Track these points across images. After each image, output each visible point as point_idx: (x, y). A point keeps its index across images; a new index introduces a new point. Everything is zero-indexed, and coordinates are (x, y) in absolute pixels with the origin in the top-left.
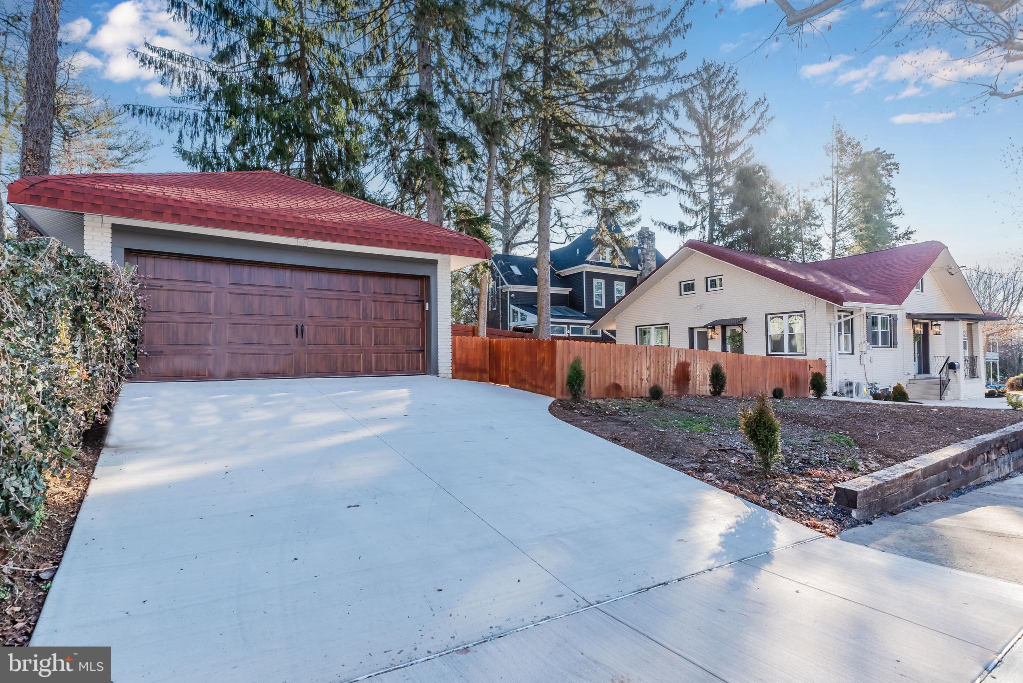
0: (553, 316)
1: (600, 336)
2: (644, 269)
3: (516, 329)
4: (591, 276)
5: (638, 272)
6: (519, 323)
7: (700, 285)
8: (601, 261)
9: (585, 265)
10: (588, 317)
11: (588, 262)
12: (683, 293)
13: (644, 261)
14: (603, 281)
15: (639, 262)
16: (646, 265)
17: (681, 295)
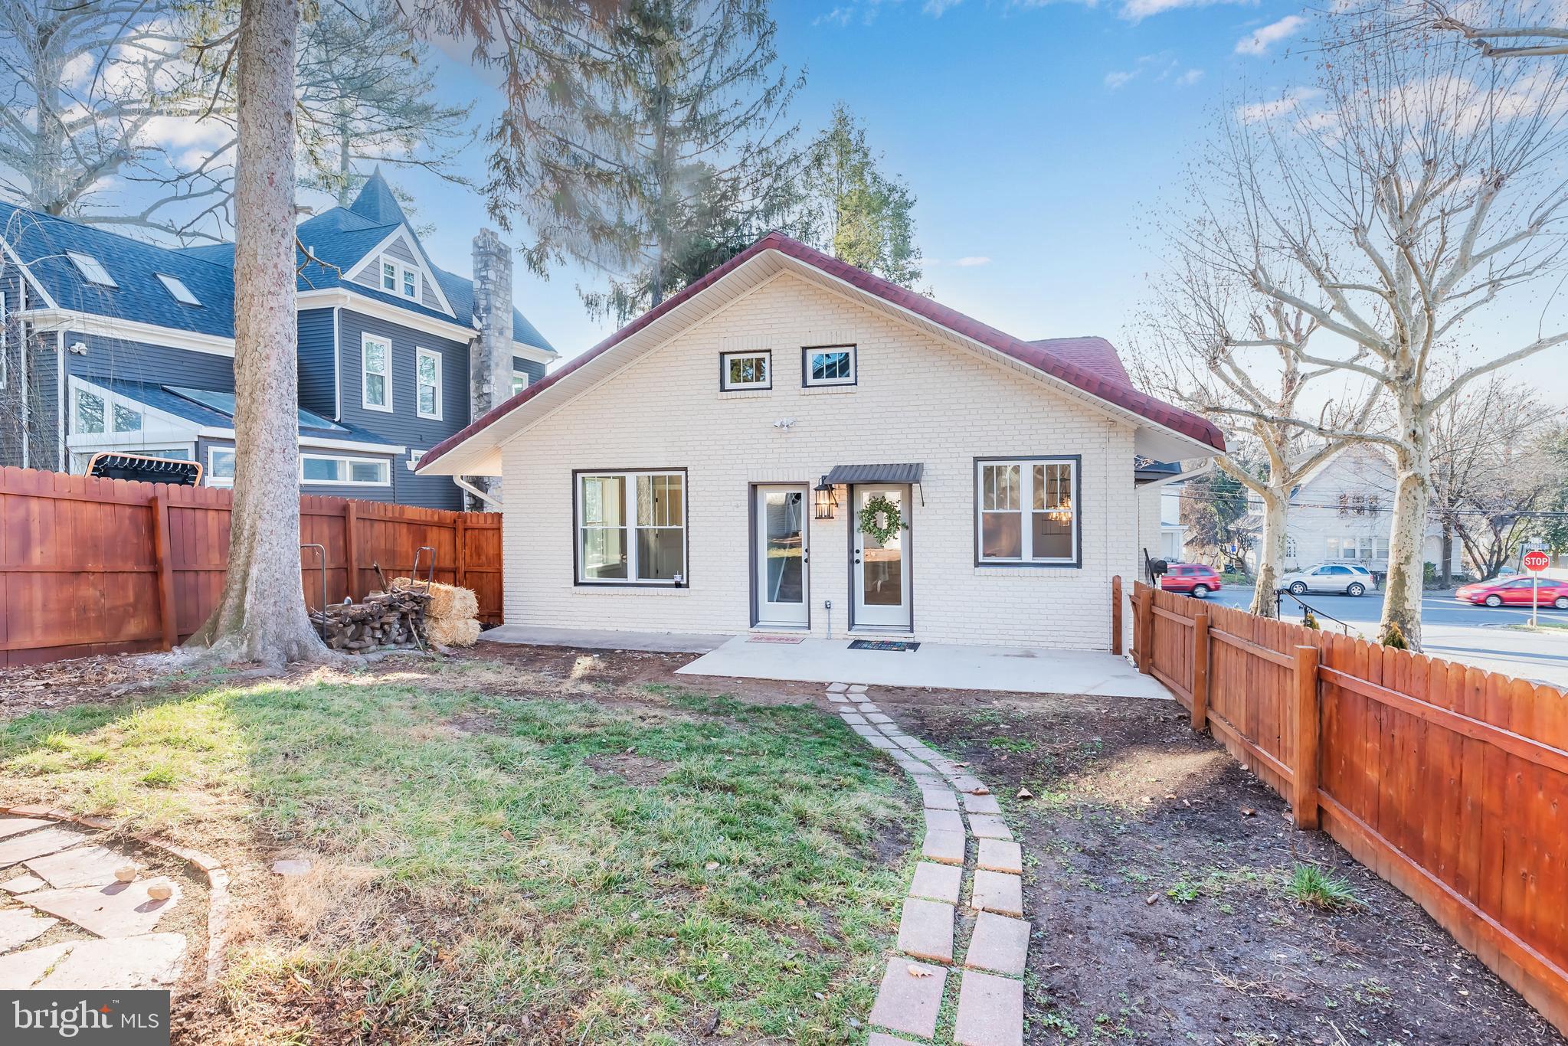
0: (303, 431)
1: (388, 483)
2: (488, 327)
3: (105, 468)
4: (356, 322)
5: (474, 334)
6: (114, 442)
7: (785, 369)
8: (383, 289)
9: (341, 291)
10: (353, 432)
11: (348, 286)
12: (728, 385)
13: (487, 310)
14: (387, 343)
15: (475, 309)
16: (492, 320)
17: (723, 389)
